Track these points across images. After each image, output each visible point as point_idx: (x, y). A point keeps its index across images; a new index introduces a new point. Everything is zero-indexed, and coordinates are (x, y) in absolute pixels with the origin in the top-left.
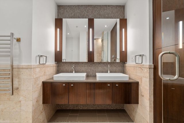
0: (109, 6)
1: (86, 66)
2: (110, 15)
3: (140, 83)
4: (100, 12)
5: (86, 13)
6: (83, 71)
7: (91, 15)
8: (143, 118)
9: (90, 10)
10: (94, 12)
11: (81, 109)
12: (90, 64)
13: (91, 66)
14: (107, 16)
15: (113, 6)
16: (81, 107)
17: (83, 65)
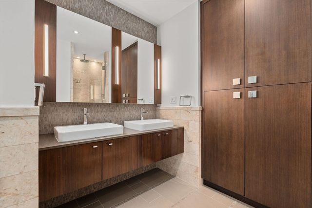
0: (139, 18)
1: (105, 110)
2: (140, 33)
3: (185, 128)
4: (127, 23)
5: (103, 14)
6: (99, 120)
7: (112, 21)
8: (191, 165)
9: (112, 12)
10: (118, 18)
11: (96, 190)
12: (111, 108)
13: (113, 110)
14: (136, 33)
15: (145, 22)
16: (95, 188)
17: (99, 108)
